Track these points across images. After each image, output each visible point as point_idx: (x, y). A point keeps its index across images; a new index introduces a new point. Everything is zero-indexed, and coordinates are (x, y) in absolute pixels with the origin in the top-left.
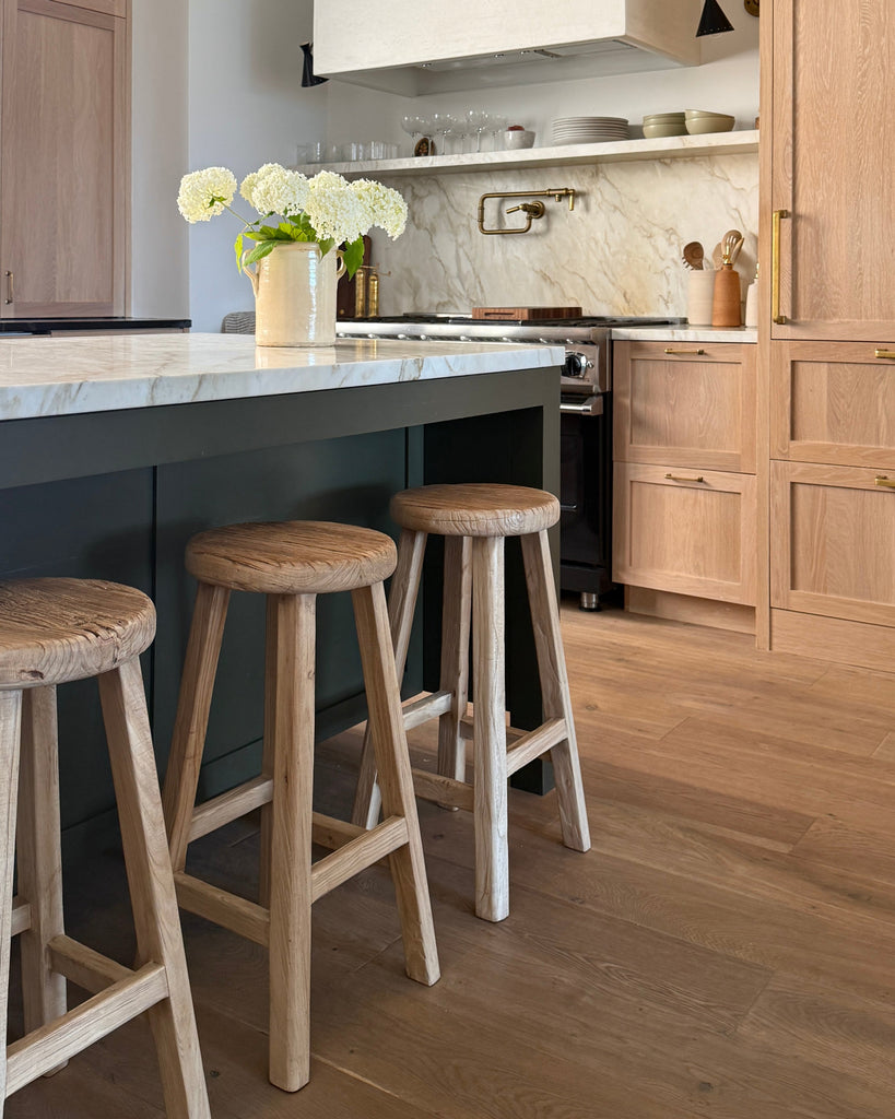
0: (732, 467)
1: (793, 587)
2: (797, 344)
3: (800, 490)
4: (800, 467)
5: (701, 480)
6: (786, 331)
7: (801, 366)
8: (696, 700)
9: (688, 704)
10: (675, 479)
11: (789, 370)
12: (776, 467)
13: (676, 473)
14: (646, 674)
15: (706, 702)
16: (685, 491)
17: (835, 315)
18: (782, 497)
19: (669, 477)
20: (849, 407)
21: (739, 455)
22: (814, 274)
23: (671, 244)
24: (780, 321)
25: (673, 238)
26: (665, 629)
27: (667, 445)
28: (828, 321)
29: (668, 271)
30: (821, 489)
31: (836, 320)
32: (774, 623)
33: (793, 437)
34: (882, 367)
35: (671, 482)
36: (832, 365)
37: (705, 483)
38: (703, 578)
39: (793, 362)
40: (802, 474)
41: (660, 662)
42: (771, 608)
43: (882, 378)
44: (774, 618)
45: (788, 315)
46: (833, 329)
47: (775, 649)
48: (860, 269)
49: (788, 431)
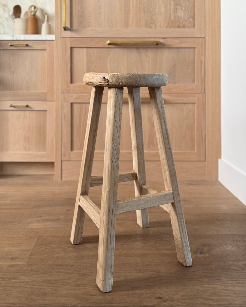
0: (43, 98)
1: (72, 149)
2: (73, 39)
3: (75, 106)
4: (75, 96)
5: (27, 106)
6: (68, 34)
7: (75, 50)
8: (38, 221)
9: (35, 225)
10: (14, 107)
11: (69, 52)
12: (64, 96)
13: (14, 103)
14: (6, 211)
15: (44, 221)
16: (19, 112)
17: (89, 26)
18: (67, 110)
19: (11, 106)
20: (95, 67)
21: (46, 93)
22: (80, 8)
23: (5, 11)
24: (65, 29)
25: (6, 9)
26: (9, 180)
27: (10, 90)
28: (87, 29)
29: (4, 23)
30: (84, 105)
31: (90, 29)
32: (63, 168)
33: (71, 82)
34: (109, 49)
35: (12, 108)
36: (88, 49)
37: (30, 107)
38: (28, 152)
39: (71, 48)
40: (76, 98)
41: (11, 200)
42: (62, 161)
43: (109, 54)
44: (63, 165)
45: (69, 26)
46: (88, 32)
47: (63, 179)
48: (100, 6)
49: (69, 80)
